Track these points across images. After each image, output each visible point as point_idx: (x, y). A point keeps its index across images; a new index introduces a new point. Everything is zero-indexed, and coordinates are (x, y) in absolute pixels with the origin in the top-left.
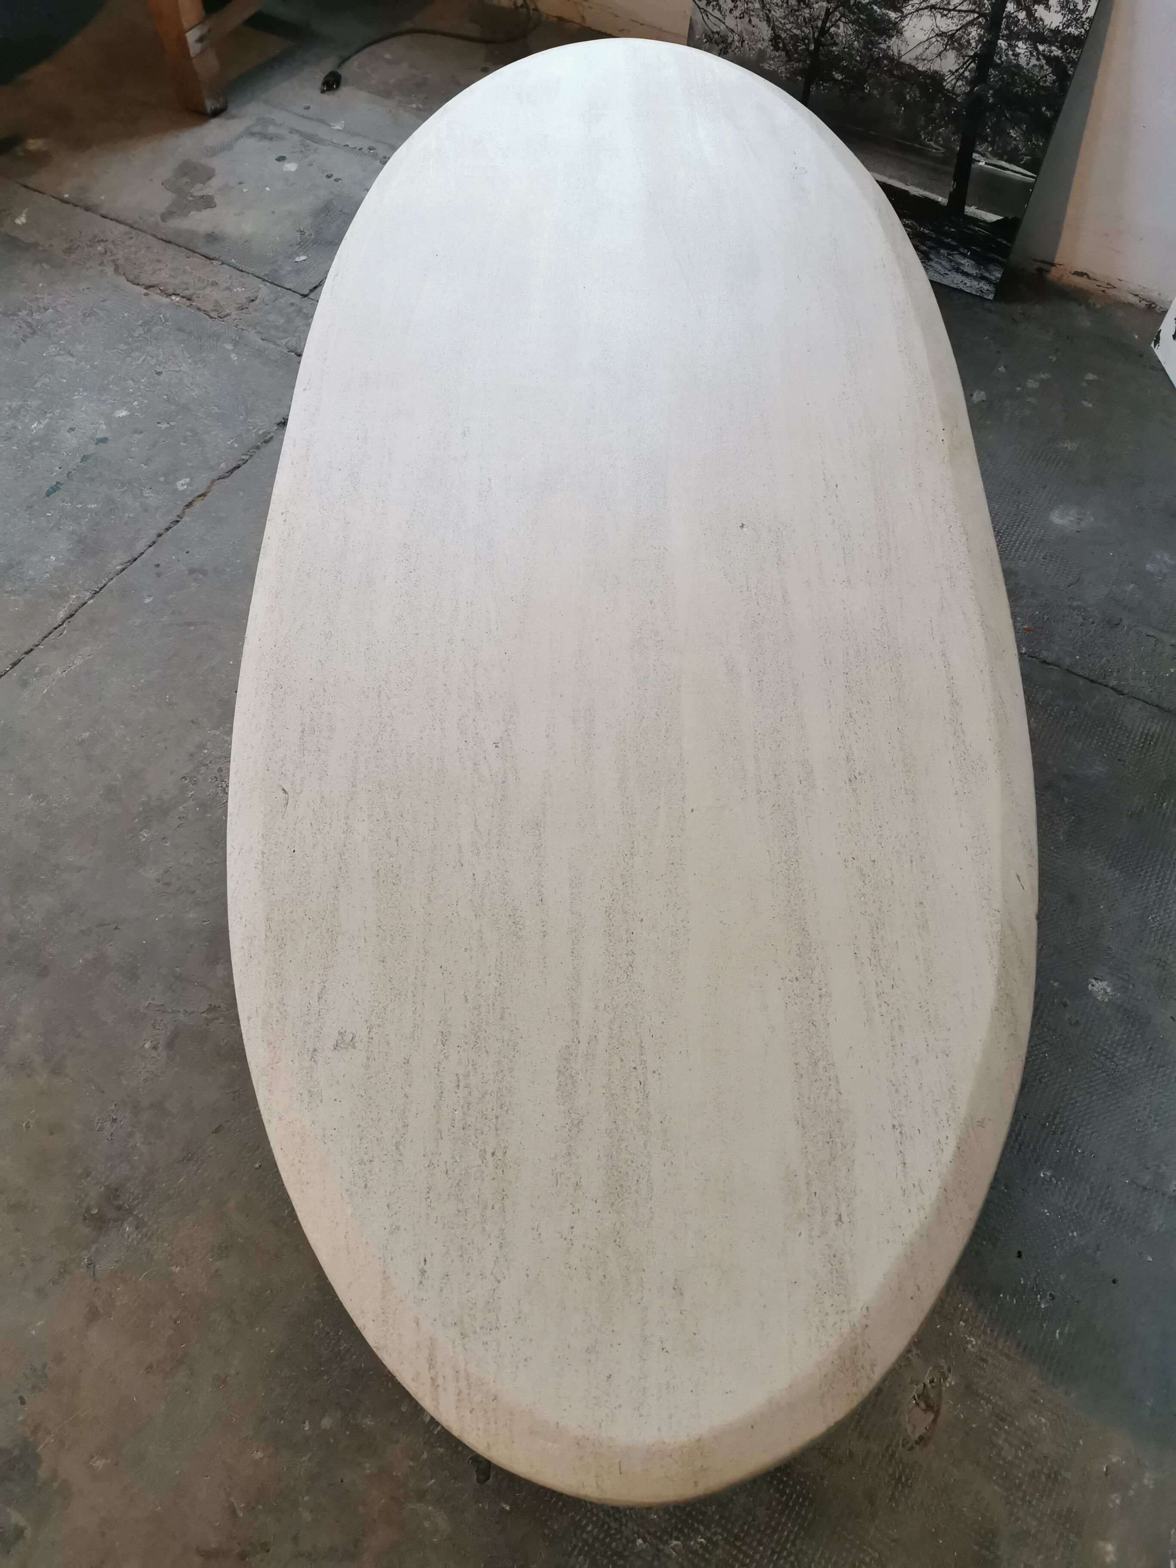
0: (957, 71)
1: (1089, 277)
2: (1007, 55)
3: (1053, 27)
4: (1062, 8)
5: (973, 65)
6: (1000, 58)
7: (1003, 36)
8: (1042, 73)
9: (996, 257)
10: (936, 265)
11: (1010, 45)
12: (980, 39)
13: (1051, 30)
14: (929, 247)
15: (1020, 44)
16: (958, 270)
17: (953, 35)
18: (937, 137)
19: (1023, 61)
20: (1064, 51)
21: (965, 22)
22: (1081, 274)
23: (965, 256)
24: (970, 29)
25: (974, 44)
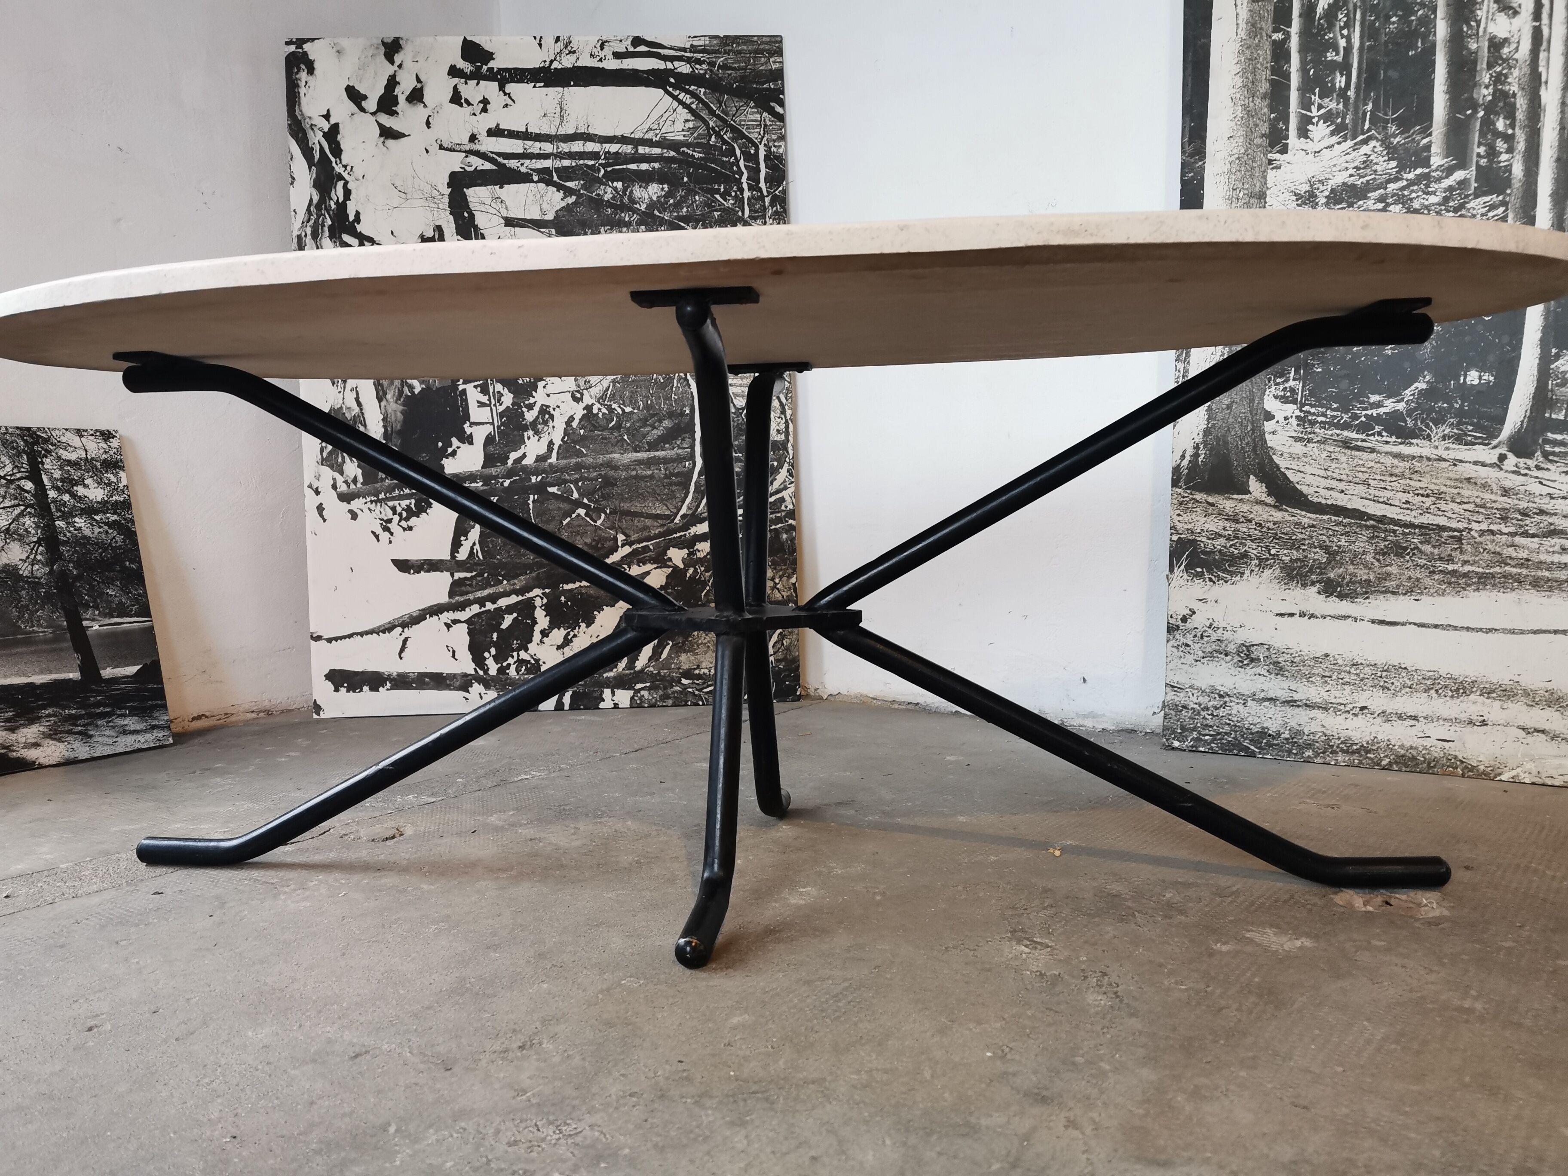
0: (28, 557)
1: (207, 717)
2: (69, 532)
3: (99, 499)
4: (99, 483)
5: (41, 548)
6: (65, 535)
7: (58, 517)
8: (110, 537)
9: (155, 703)
10: (99, 739)
11: (68, 523)
12: (37, 526)
13: (98, 502)
14: (84, 726)
15: (77, 519)
16: (125, 732)
17: (8, 530)
18: (38, 621)
19: (87, 532)
20: (119, 515)
21: (14, 516)
22: (199, 717)
23: (124, 716)
24: (22, 520)
25: (33, 532)
